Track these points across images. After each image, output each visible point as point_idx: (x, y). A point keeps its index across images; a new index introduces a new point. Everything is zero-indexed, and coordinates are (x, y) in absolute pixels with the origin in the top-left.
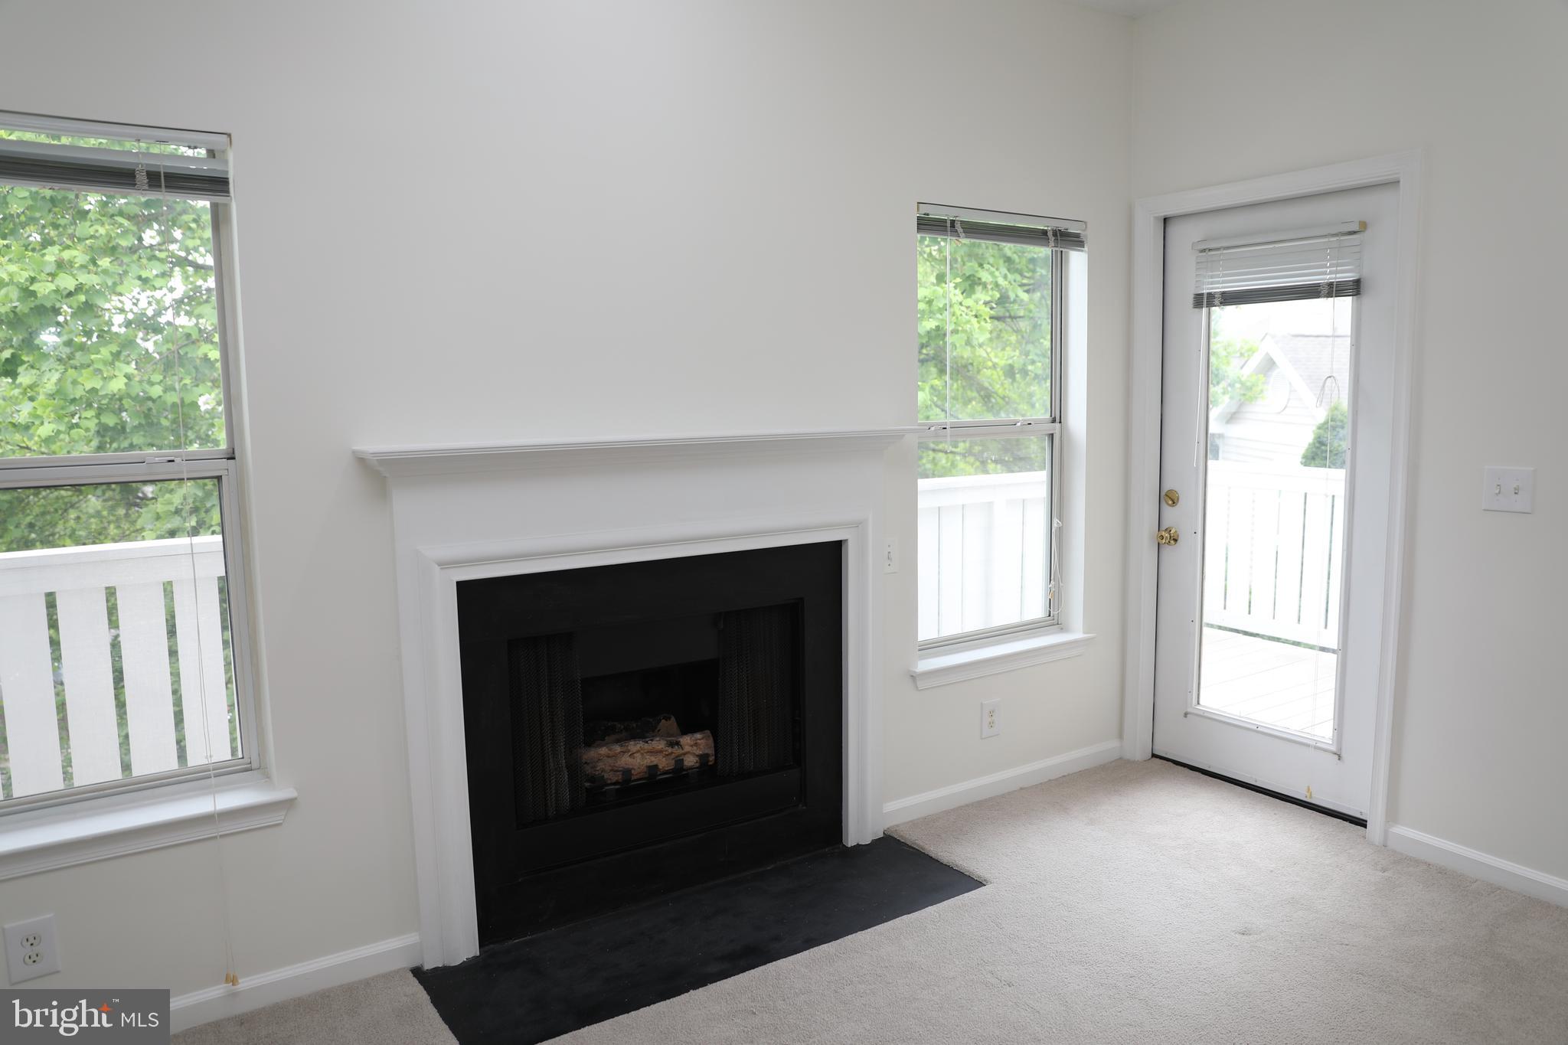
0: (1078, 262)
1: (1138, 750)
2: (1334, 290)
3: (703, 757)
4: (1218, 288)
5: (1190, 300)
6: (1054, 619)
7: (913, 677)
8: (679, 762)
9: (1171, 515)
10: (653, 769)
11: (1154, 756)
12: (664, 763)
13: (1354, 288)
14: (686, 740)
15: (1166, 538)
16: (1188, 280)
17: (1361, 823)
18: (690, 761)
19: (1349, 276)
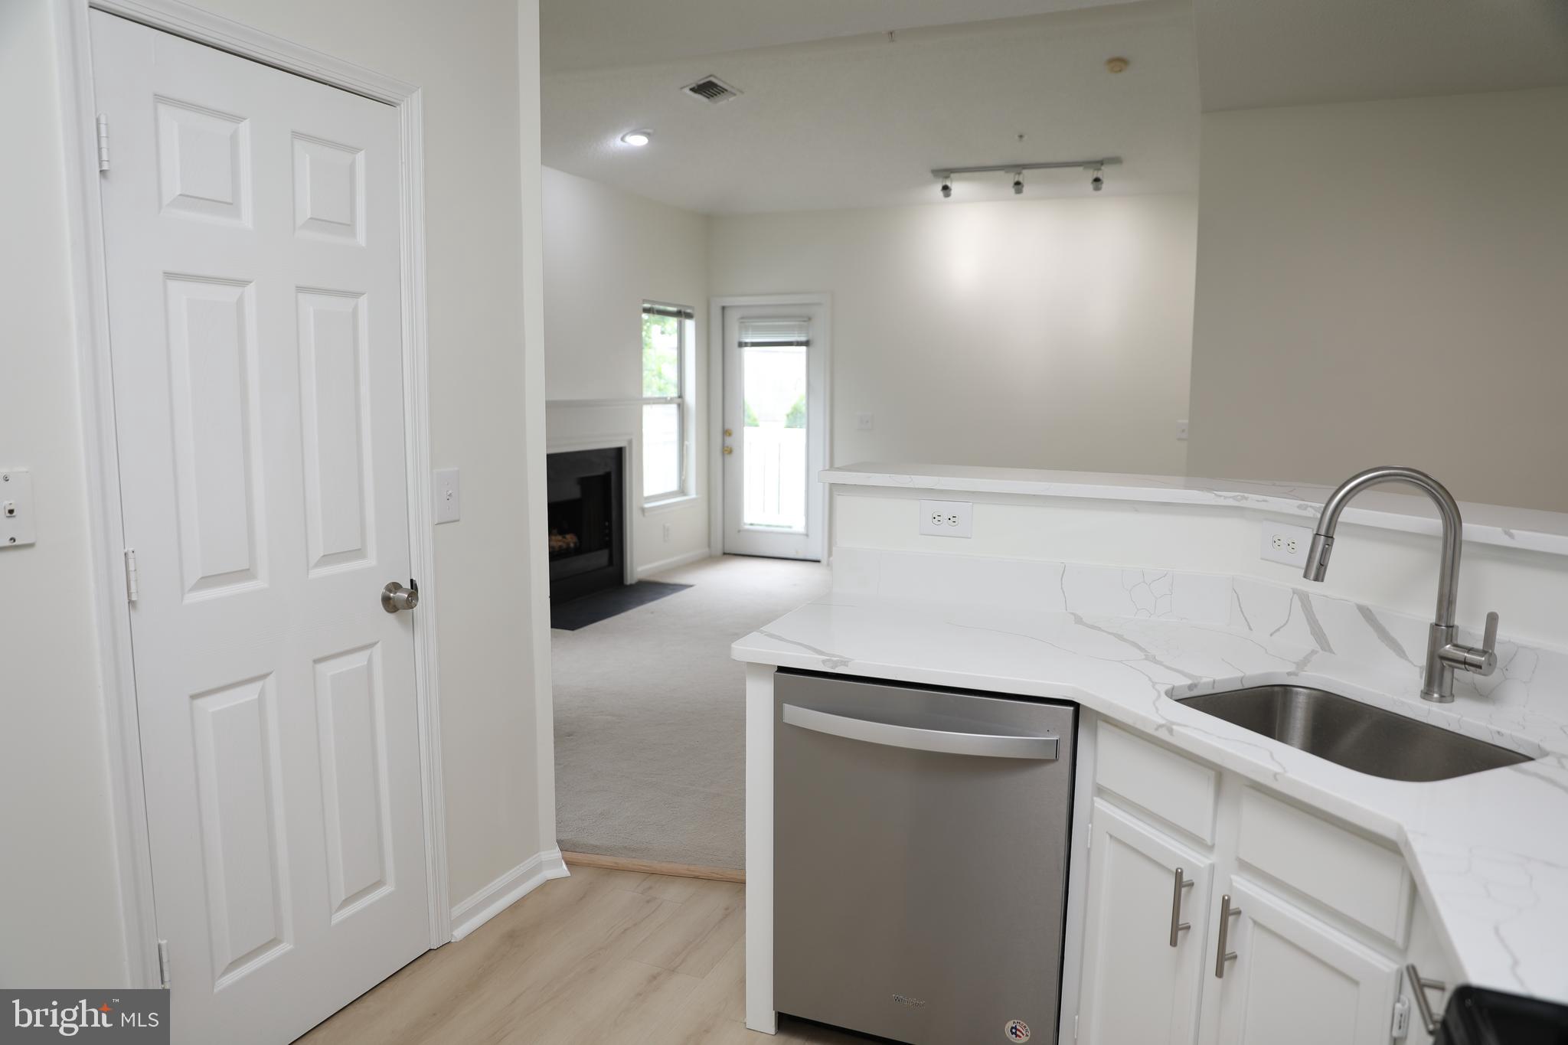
0: (690, 325)
1: (718, 549)
2: (799, 344)
3: (575, 543)
4: (748, 340)
5: (736, 345)
6: (682, 490)
7: (643, 510)
8: (568, 544)
9: (729, 441)
10: (560, 547)
11: (725, 554)
12: (564, 546)
13: (806, 344)
14: (569, 536)
15: (727, 451)
16: (734, 336)
17: (818, 561)
18: (572, 545)
19: (803, 339)
